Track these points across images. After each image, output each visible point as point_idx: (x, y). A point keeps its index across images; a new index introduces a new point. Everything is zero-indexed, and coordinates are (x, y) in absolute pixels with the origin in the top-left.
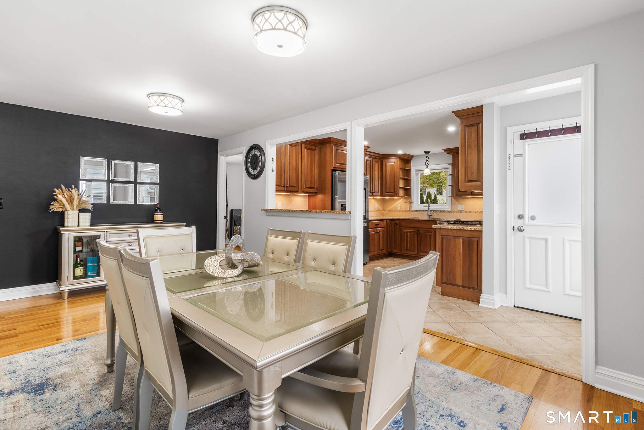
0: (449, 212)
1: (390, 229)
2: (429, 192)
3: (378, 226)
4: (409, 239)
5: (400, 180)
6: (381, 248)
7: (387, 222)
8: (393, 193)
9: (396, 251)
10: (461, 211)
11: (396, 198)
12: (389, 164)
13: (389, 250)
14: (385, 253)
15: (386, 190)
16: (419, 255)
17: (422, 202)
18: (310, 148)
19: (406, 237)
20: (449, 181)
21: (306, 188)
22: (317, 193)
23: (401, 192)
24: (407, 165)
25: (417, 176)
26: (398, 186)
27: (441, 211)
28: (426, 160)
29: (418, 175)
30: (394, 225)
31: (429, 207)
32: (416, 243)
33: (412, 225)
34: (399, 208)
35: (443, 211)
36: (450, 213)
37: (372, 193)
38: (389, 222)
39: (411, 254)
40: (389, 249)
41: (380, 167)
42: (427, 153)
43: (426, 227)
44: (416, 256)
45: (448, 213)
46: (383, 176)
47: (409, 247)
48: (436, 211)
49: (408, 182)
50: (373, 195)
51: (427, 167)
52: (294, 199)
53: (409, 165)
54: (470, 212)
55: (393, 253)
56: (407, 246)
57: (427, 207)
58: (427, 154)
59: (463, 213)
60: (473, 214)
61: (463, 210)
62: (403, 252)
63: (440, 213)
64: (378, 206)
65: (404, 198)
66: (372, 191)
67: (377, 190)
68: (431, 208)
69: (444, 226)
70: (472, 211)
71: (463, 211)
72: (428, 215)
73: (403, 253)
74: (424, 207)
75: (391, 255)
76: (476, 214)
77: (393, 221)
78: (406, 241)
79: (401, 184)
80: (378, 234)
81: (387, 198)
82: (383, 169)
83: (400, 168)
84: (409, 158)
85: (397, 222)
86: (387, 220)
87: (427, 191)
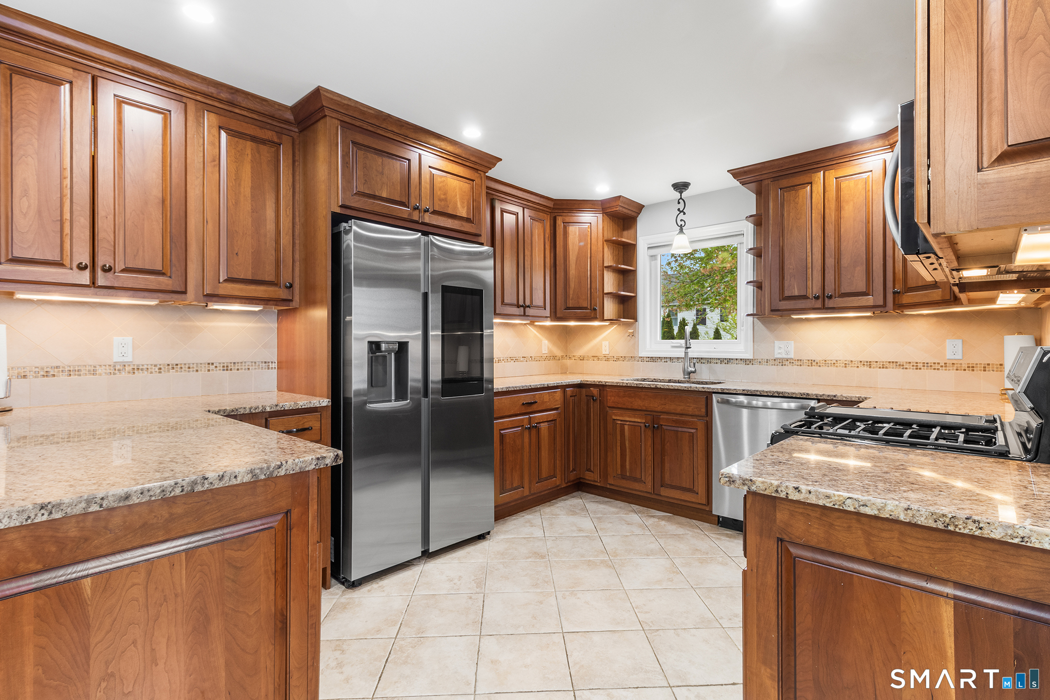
0: (746, 361)
1: (574, 413)
2: (684, 320)
3: (534, 407)
4: (627, 445)
5: (605, 272)
6: (544, 474)
7: (564, 392)
8: (586, 308)
9: (591, 477)
10: (782, 359)
11: (596, 323)
12: (573, 230)
13: (572, 476)
14: (558, 486)
15: (566, 302)
16: (656, 494)
17: (668, 334)
18: (252, 133)
19: (619, 438)
20: (747, 270)
21: (229, 280)
22: (295, 304)
23: (610, 308)
24: (625, 233)
25: (653, 262)
26: (601, 290)
27: (721, 360)
28: (679, 210)
29: (656, 259)
30: (588, 401)
31: (687, 348)
32: (650, 458)
33: (638, 403)
34: (605, 350)
35: (729, 361)
36: (750, 365)
37: (522, 309)
38: (572, 392)
39: (636, 490)
40: (574, 470)
41: (547, 236)
42: (681, 187)
43: (679, 409)
44: (648, 495)
45: (742, 366)
46: (557, 262)
47: (628, 467)
48: (709, 360)
49: (627, 276)
50: (524, 315)
51: (681, 231)
52: (206, 324)
53: (631, 232)
54: (812, 363)
55: (584, 481)
56: (623, 466)
57: (680, 347)
58: (681, 193)
59: (790, 366)
60: (824, 369)
61: (789, 357)
62: (611, 481)
63: (719, 367)
64: (551, 346)
65: (619, 325)
66: (521, 303)
67: (538, 300)
68: (693, 352)
69: (803, 488)
70: (818, 359)
71: (792, 359)
72: (684, 371)
73: (612, 485)
74: (673, 347)
75: (578, 486)
76: (833, 369)
77: (584, 390)
78: (619, 448)
79: (610, 283)
80: (534, 432)
81: (572, 323)
82: (558, 243)
83: (606, 238)
84: (630, 212)
85: (595, 391)
86: (564, 387)
87: (680, 316)
